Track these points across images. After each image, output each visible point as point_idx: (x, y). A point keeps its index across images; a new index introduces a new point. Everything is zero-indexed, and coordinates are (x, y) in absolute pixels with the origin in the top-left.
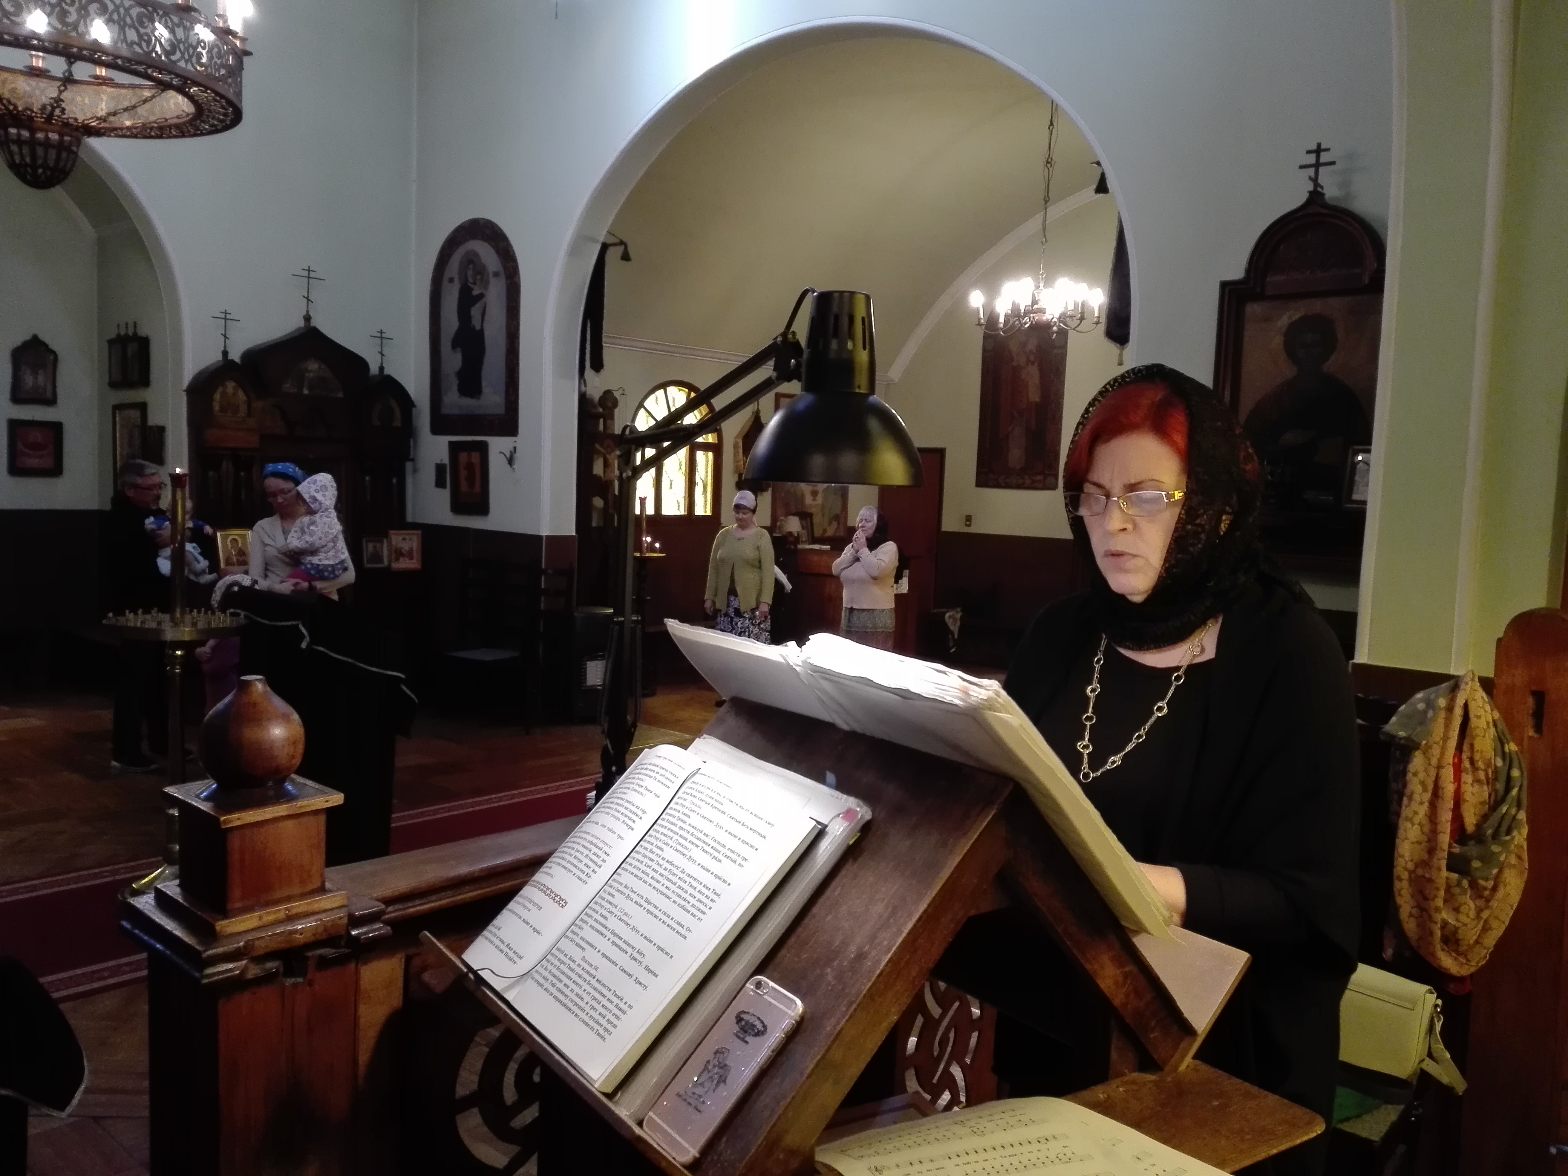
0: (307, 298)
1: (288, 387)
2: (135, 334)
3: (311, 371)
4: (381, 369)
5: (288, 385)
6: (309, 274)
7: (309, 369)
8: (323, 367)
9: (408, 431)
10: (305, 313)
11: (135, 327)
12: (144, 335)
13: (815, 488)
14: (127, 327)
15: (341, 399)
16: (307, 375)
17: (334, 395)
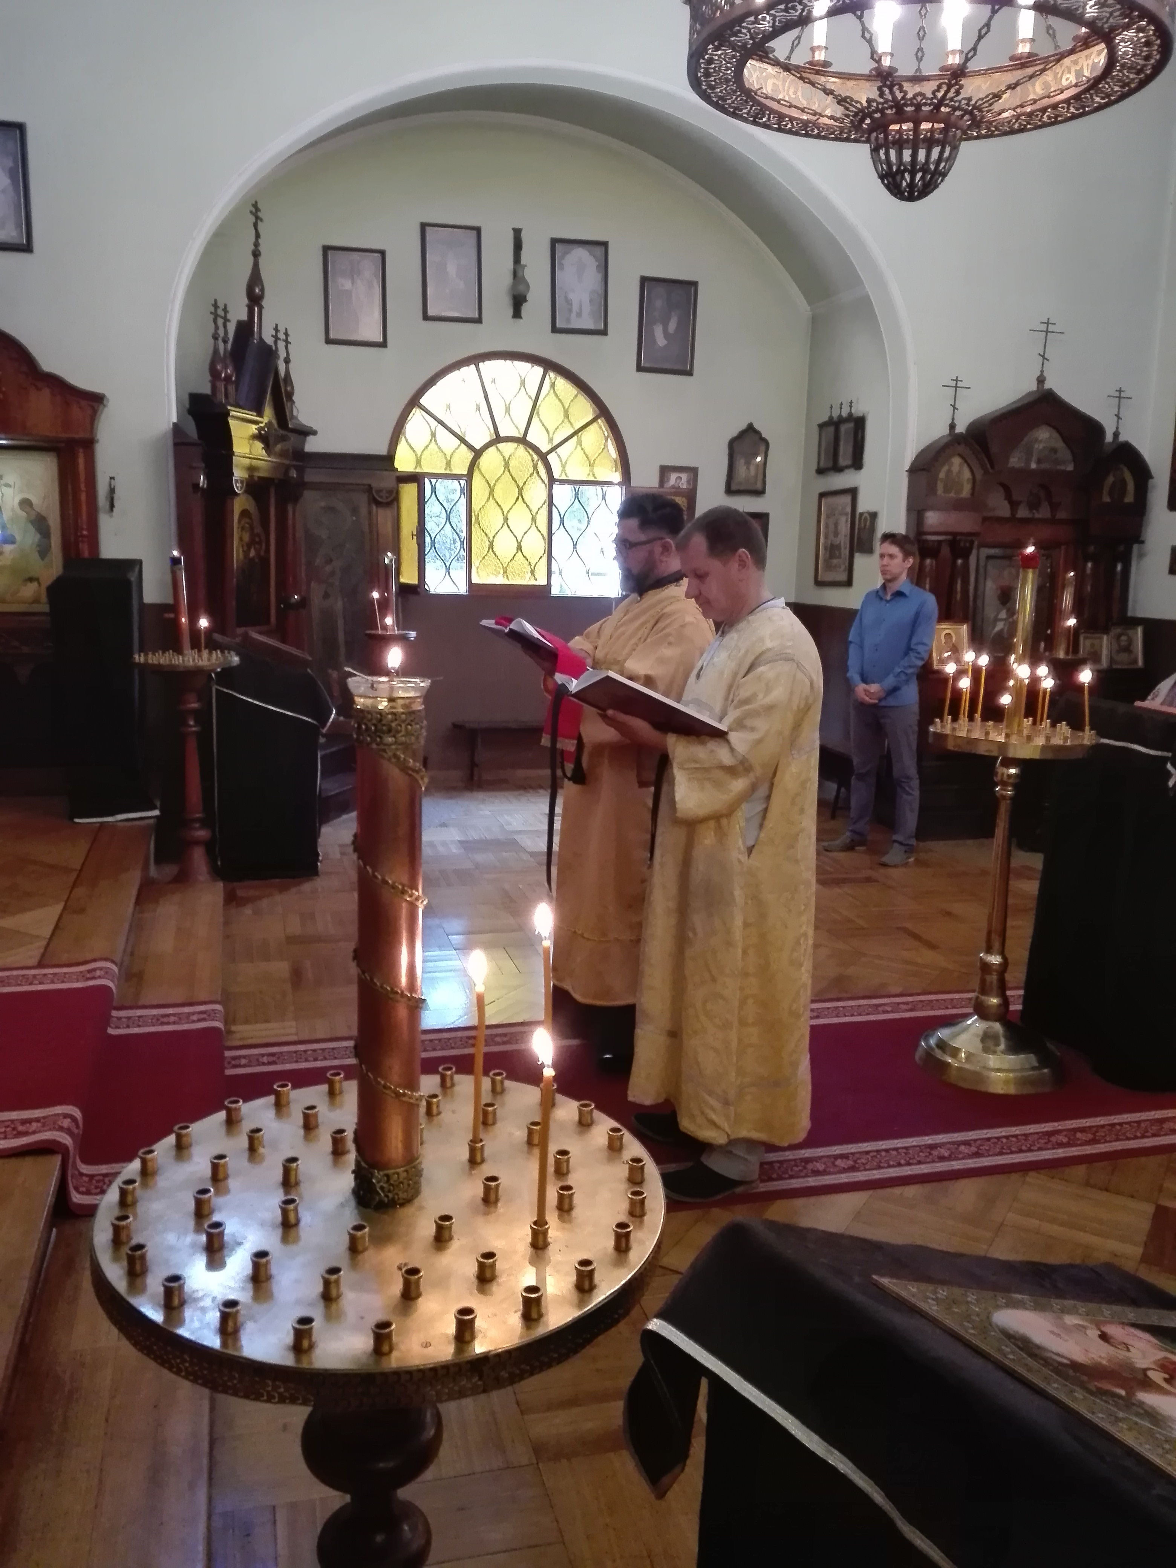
0: (1043, 356)
1: (1015, 461)
2: (850, 415)
3: (1041, 441)
4: (1116, 435)
5: (1016, 459)
6: (1047, 327)
7: (1040, 439)
8: (1056, 435)
9: (1140, 507)
10: (1039, 374)
11: (851, 407)
12: (861, 415)
14: (841, 408)
15: (1069, 472)
16: (1036, 446)
17: (1062, 467)
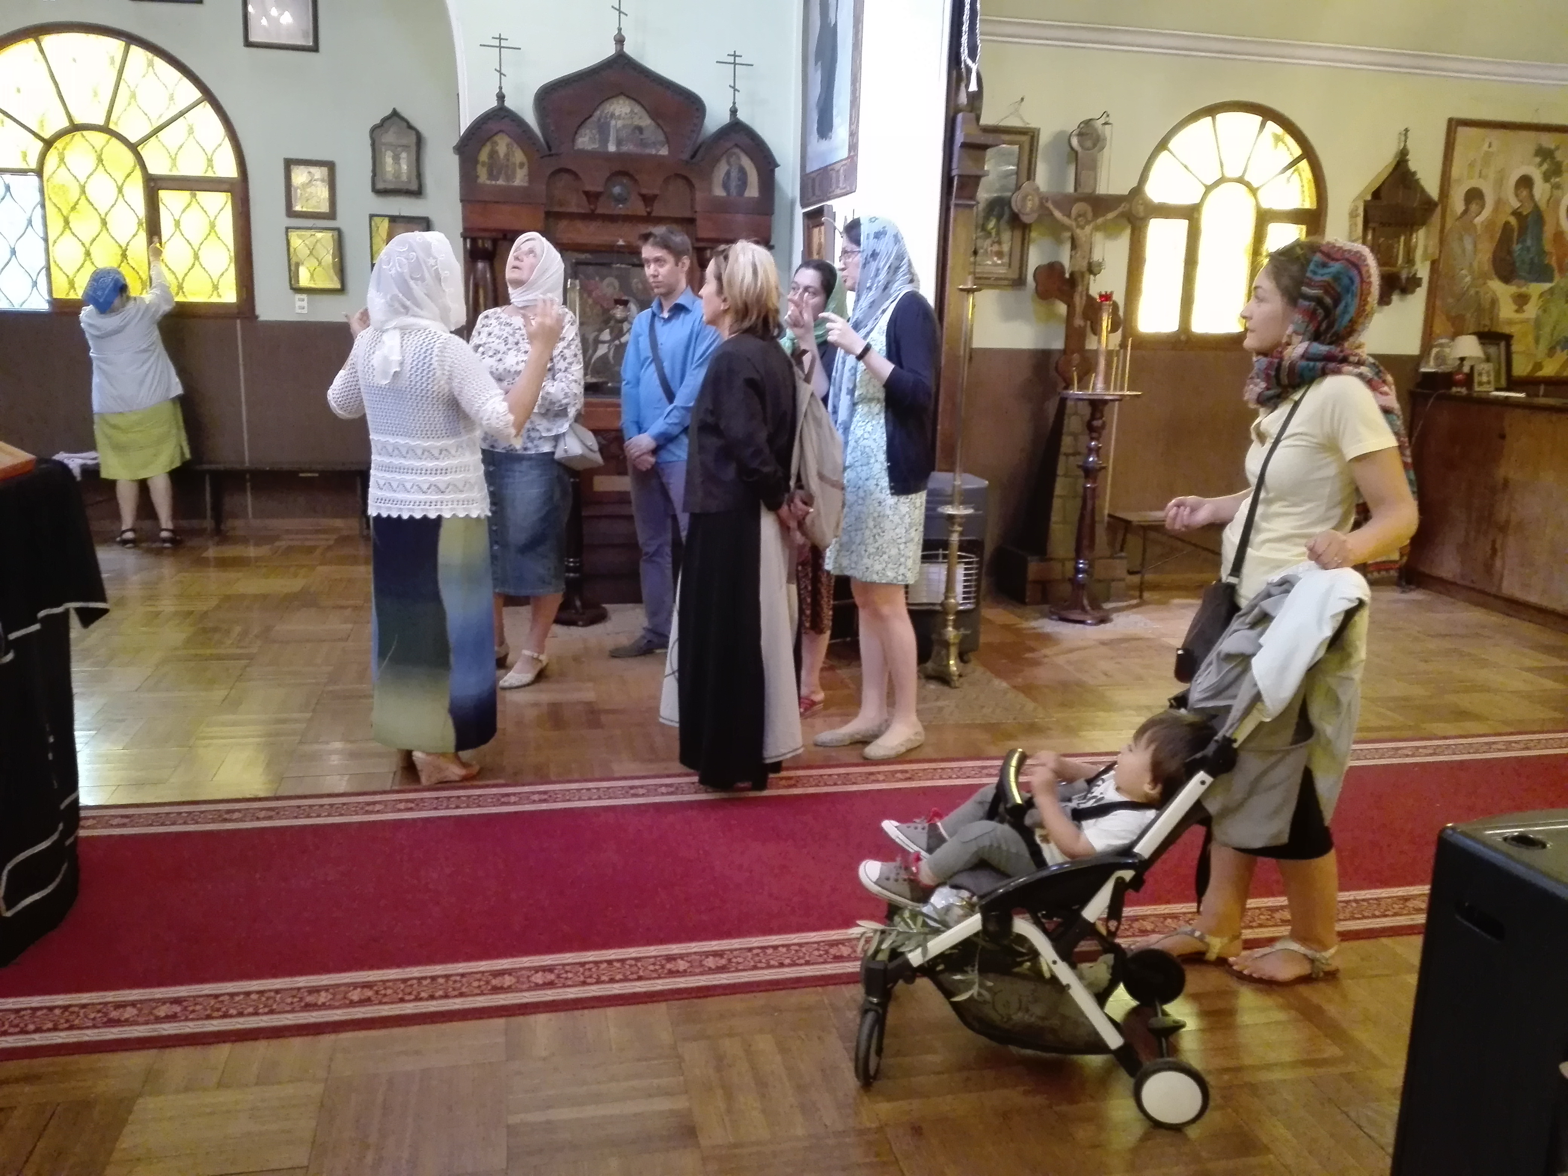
1: (585, 141)
3: (619, 117)
4: (734, 112)
5: (586, 139)
7: (617, 114)
8: (638, 109)
10: (616, 33)
13: (1524, 290)
15: (663, 157)
16: (613, 122)
17: (654, 152)
